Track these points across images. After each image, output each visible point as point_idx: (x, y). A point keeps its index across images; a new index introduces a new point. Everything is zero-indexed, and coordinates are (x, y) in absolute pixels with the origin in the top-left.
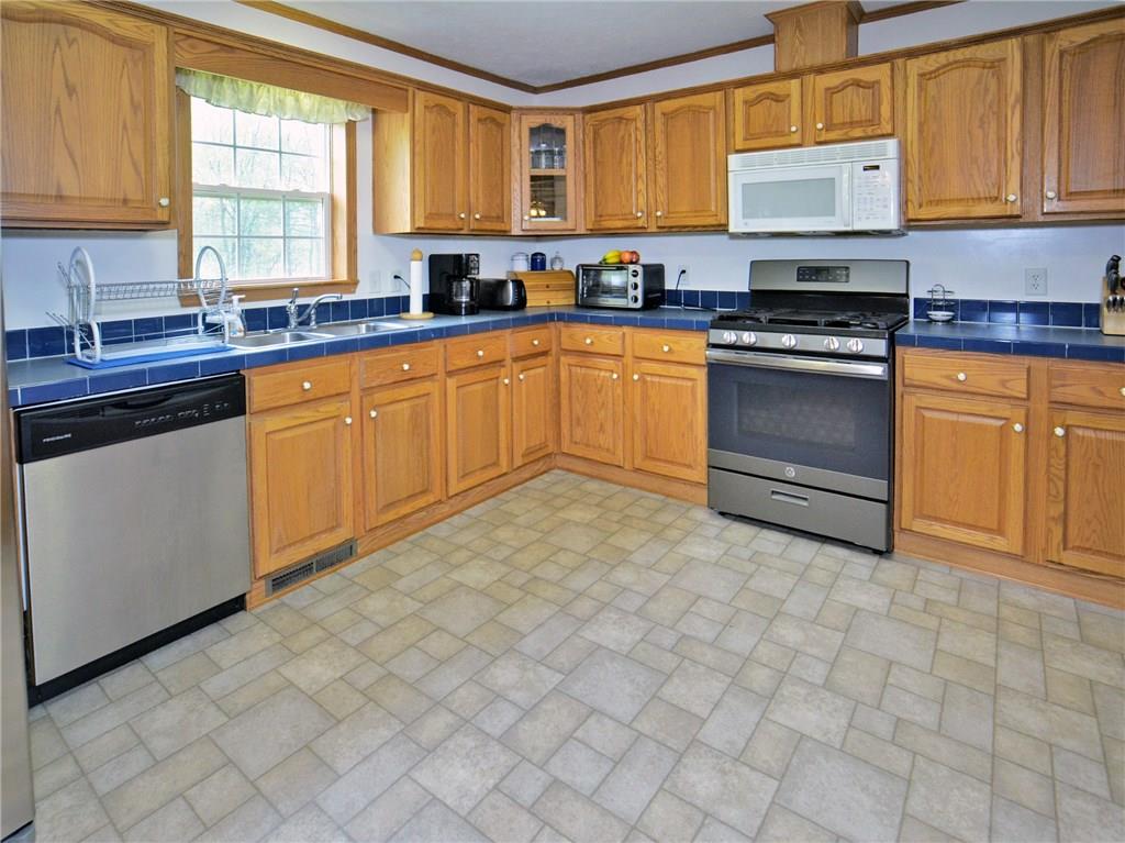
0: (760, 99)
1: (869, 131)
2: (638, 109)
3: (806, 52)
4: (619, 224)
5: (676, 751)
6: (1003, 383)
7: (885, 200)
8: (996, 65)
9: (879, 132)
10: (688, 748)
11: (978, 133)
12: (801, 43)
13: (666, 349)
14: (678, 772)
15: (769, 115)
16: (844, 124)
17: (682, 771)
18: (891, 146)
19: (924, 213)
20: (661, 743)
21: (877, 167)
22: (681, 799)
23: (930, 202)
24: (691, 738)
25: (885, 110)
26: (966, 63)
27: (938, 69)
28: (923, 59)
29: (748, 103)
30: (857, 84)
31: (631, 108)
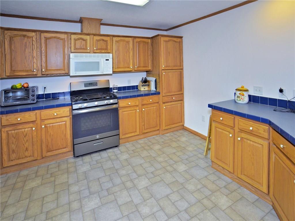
0: (79, 39)
1: (106, 51)
2: (34, 34)
3: (91, 30)
4: (25, 74)
5: (136, 211)
6: (135, 103)
7: (110, 67)
8: (128, 42)
9: (108, 52)
10: (137, 208)
11: (126, 54)
12: (89, 27)
13: (55, 114)
14: (141, 213)
15: (81, 44)
16: (100, 49)
17: (142, 212)
18: (111, 55)
19: (117, 70)
20: (132, 213)
21: (108, 60)
22: (148, 217)
23: (117, 68)
24: (135, 206)
25: (109, 47)
26: (124, 41)
27: (119, 40)
28: (116, 38)
29: (75, 40)
30: (103, 40)
31: (30, 33)
